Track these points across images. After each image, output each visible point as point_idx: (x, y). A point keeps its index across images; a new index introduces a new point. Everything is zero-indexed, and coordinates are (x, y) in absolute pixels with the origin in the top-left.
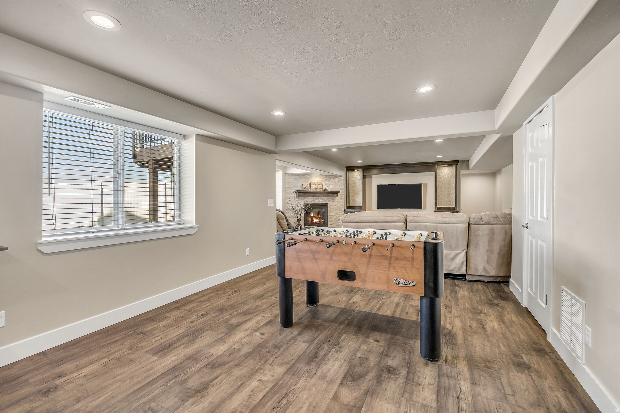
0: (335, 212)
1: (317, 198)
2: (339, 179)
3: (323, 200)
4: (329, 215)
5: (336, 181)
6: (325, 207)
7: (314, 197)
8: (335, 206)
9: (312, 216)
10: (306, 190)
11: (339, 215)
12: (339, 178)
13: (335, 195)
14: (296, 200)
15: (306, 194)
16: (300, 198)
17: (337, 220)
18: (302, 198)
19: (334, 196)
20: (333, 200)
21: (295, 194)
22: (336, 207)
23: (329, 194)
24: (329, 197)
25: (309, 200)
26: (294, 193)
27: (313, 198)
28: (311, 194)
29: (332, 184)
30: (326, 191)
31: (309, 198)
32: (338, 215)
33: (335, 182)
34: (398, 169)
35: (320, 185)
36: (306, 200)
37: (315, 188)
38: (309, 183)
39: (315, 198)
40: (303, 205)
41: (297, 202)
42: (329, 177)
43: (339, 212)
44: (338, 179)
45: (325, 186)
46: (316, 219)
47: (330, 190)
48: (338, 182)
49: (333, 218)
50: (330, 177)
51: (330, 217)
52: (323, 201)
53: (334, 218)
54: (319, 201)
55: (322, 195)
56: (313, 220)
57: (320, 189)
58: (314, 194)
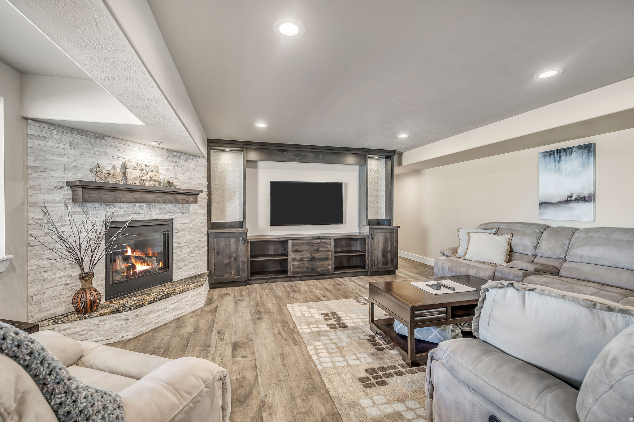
0: (188, 237)
1: (144, 204)
2: (198, 164)
3: (160, 211)
4: (175, 245)
5: (191, 165)
6: (165, 228)
7: (137, 201)
8: (189, 225)
9: (129, 256)
10: (110, 180)
11: (197, 244)
12: (198, 162)
13: (191, 198)
14: (75, 213)
15: (111, 195)
16: (88, 205)
17: (194, 255)
18: (97, 205)
19: (189, 200)
20: (184, 211)
21: (68, 192)
22: (191, 225)
23: (178, 196)
24: (177, 202)
25: (122, 212)
26: (66, 188)
27: (132, 205)
28: (130, 195)
29: (182, 172)
30: (170, 189)
31: (122, 205)
32: (195, 245)
33: (188, 169)
34: (311, 155)
35: (152, 171)
36: (110, 210)
37: (139, 178)
38: (119, 164)
39: (137, 205)
40: (101, 229)
41: (78, 218)
42: (175, 154)
43: (198, 236)
44: (195, 163)
45: (165, 175)
46: (141, 263)
47: (180, 185)
48: (195, 169)
49: (185, 252)
50: (178, 154)
51: (179, 250)
52: (160, 214)
53: (187, 251)
54: (151, 214)
55: (159, 197)
56: (134, 267)
57: (153, 183)
58: (137, 195)
